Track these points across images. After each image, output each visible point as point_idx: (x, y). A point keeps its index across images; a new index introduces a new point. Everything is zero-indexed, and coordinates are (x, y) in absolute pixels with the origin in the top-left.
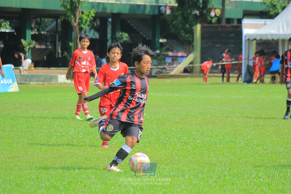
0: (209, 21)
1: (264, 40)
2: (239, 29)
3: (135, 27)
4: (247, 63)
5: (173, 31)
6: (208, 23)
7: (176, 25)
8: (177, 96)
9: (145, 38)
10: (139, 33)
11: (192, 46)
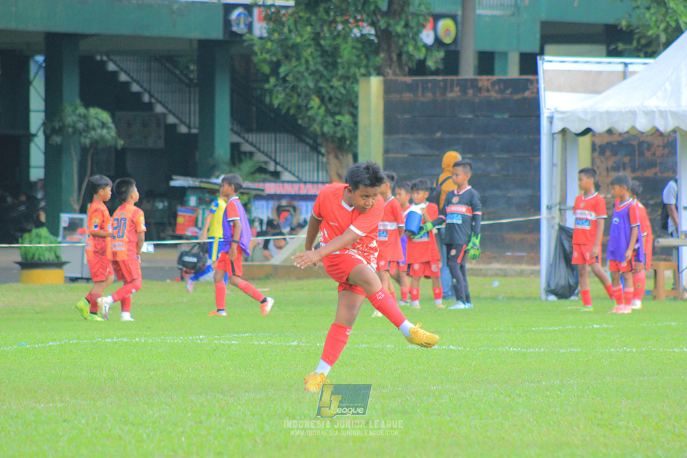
0: (413, 65)
1: (620, 134)
2: (527, 94)
3: (135, 88)
4: (557, 220)
5: (278, 99)
6: (412, 72)
7: (289, 78)
8: (298, 346)
9: (174, 126)
10: (150, 106)
11: (350, 157)
